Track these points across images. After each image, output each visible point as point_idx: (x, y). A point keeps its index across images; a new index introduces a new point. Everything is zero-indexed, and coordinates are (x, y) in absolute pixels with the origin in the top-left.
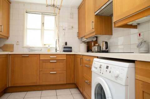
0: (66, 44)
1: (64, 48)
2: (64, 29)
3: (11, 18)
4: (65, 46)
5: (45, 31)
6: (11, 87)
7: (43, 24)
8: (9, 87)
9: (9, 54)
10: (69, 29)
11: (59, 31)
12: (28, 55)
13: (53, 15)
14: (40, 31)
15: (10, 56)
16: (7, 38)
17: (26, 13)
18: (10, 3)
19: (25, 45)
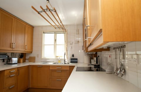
0: (73, 56)
1: (71, 59)
2: (71, 44)
3: (34, 38)
4: (72, 58)
5: (57, 46)
6: (31, 88)
7: (56, 40)
8: (30, 88)
9: (30, 65)
10: (76, 43)
11: (67, 45)
12: (41, 66)
13: (62, 33)
14: (53, 46)
15: (31, 66)
16: (31, 52)
17: (43, 34)
18: (34, 28)
19: (43, 58)
